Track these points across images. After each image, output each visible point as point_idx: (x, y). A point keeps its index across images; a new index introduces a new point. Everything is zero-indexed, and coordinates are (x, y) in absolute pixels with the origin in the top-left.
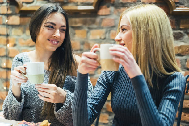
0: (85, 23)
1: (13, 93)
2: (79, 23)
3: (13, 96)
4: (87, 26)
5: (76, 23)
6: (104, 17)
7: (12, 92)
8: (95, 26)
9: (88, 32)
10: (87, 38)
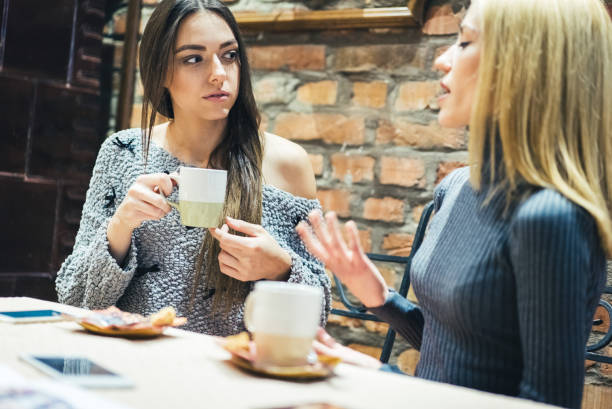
0: (383, 61)
1: (108, 245)
2: (365, 60)
3: (107, 253)
4: (390, 71)
5: (356, 61)
6: (439, 41)
7: (107, 243)
8: (412, 70)
9: (390, 89)
10: (387, 110)
